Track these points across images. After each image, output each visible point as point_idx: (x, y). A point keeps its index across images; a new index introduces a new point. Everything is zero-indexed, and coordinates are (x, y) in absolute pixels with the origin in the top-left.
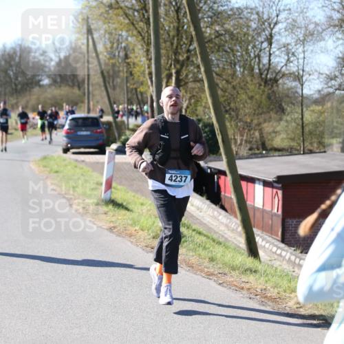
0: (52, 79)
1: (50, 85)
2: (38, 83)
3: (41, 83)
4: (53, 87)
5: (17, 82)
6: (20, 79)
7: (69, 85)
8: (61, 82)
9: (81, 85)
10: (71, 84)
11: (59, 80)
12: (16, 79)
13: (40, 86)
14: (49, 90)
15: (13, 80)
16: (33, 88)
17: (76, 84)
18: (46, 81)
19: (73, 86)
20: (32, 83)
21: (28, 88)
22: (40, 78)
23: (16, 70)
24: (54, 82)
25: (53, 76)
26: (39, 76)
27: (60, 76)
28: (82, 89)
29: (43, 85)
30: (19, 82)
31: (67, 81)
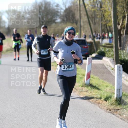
0: (62, 19)
1: (61, 22)
2: (54, 21)
3: (56, 21)
4: (62, 23)
5: (43, 21)
6: (44, 19)
7: (71, 23)
8: (67, 21)
9: (77, 22)
10: (72, 21)
11: (65, 19)
12: (43, 19)
13: (56, 23)
14: (60, 25)
15: (41, 20)
16: (52, 24)
17: (75, 22)
18: (59, 20)
19: (73, 23)
20: (51, 21)
21: (49, 24)
22: (55, 18)
23: (43, 14)
24: (63, 21)
25: (62, 18)
26: (55, 17)
27: (66, 17)
28: (77, 24)
29: (57, 22)
30: (44, 21)
31: (70, 20)
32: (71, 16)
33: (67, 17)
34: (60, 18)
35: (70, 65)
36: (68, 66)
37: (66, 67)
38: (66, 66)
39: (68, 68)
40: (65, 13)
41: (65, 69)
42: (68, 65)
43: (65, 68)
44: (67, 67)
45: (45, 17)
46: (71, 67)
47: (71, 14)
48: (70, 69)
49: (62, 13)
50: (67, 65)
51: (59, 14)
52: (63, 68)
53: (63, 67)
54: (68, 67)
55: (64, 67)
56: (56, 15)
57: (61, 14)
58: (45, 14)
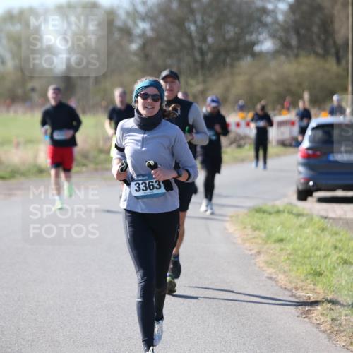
0: (281, 39)
1: (275, 54)
2: (249, 49)
3: (257, 48)
4: (283, 58)
5: (204, 47)
6: (210, 40)
7: (317, 54)
8: (300, 47)
9: (341, 53)
10: (320, 51)
11: (294, 42)
12: (204, 39)
13: (254, 55)
14: (273, 64)
15: (197, 43)
16: (239, 59)
17: (333, 51)
18: (267, 45)
19: (324, 56)
20: (236, 50)
21: (228, 60)
22: (254, 37)
23: (203, 21)
24: (285, 47)
25: (282, 34)
26: (251, 33)
27: (298, 33)
28: (343, 62)
29: (261, 54)
30: (210, 48)
31: (313, 44)
32: (315, 29)
33: (303, 31)
34: (273, 36)
35: (154, 181)
36: (149, 183)
37: (142, 187)
38: (142, 184)
39: (148, 190)
40: (291, 16)
41: (141, 193)
42: (147, 182)
43: (140, 190)
44: (145, 186)
45: (211, 30)
46: (156, 185)
47: (317, 20)
48: (155, 191)
49: (281, 18)
50: (146, 180)
51: (269, 20)
52: (136, 190)
53: (136, 187)
54: (147, 186)
55: (138, 187)
56: (256, 24)
57: (276, 21)
58: (211, 21)
